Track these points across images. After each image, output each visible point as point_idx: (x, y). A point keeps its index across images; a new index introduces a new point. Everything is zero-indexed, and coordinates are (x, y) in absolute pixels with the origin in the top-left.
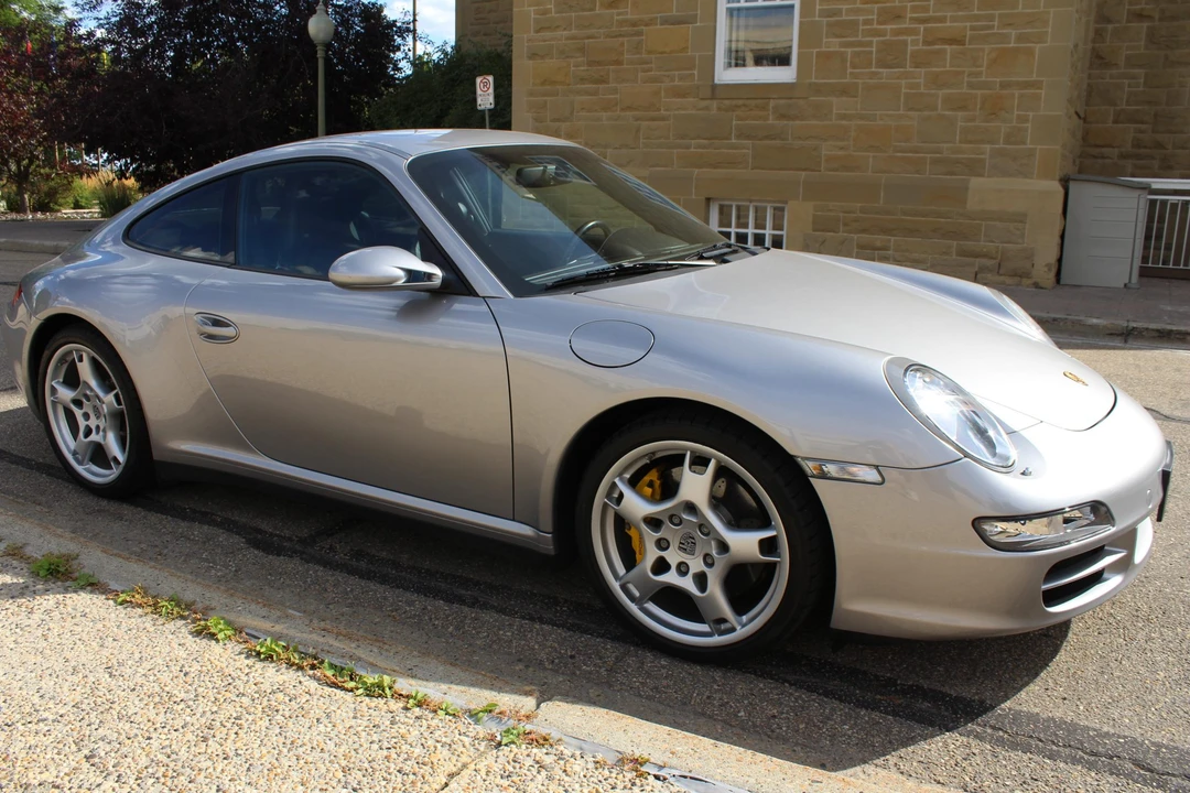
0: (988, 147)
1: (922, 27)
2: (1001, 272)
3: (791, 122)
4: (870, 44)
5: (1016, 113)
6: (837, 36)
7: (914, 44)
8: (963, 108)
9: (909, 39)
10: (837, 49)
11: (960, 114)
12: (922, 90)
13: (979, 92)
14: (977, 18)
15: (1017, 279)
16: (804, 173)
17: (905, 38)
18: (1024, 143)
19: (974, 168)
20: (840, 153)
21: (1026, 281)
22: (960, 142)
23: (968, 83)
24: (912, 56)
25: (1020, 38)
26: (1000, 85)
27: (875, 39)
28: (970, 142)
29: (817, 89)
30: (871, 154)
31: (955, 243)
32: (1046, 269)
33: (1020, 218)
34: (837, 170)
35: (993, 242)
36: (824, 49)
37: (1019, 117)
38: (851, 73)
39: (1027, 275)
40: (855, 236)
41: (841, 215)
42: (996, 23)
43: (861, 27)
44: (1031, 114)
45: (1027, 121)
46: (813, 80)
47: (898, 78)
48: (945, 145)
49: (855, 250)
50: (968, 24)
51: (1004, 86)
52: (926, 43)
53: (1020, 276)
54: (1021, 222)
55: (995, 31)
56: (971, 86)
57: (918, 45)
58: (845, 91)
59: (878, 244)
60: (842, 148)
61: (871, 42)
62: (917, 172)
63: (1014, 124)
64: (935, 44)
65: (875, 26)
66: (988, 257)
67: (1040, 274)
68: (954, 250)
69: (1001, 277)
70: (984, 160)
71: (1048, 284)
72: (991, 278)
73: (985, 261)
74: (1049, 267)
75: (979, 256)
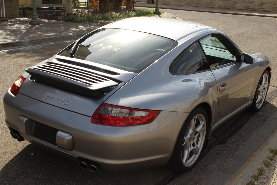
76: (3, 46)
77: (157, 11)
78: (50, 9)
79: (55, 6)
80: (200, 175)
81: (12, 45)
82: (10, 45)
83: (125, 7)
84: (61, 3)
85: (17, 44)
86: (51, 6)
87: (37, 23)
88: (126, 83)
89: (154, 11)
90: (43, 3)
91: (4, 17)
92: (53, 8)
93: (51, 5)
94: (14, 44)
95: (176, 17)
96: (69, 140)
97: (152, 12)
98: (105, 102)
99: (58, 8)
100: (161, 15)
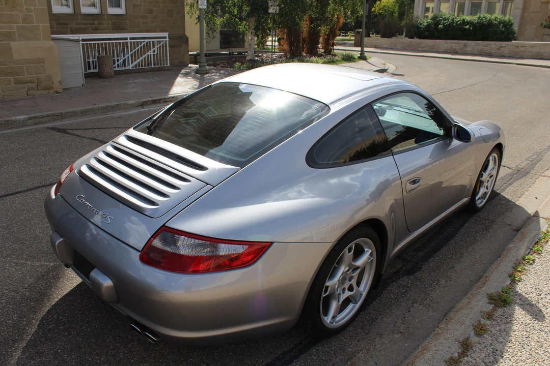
0: (15, 25)
2: (39, 88)
5: (25, 7)
15: (48, 90)
19: (10, 36)
21: (51, 91)
28: (4, 23)
31: (12, 78)
32: (59, 84)
33: (41, 61)
35: (31, 74)
37: (27, 9)
44: (33, 8)
45: (31, 11)
53: (49, 89)
54: (43, 63)
63: (26, 13)
66: (32, 82)
67: (57, 86)
68: (13, 82)
69: (40, 91)
70: (14, 32)
71: (61, 90)
72: (35, 92)
73: (30, 85)
74: (60, 82)
75: (27, 83)
76: (151, 102)
77: (362, 56)
78: (229, 54)
79: (236, 51)
80: (358, 341)
81: (163, 100)
82: (161, 101)
83: (323, 51)
84: (244, 47)
85: (170, 100)
86: (231, 51)
87: (205, 72)
88: (214, 187)
89: (359, 55)
90: (221, 48)
91: (169, 65)
92: (233, 53)
93: (231, 49)
94: (165, 100)
95: (387, 63)
96: (108, 288)
97: (356, 57)
98: (166, 225)
99: (240, 53)
100: (368, 60)
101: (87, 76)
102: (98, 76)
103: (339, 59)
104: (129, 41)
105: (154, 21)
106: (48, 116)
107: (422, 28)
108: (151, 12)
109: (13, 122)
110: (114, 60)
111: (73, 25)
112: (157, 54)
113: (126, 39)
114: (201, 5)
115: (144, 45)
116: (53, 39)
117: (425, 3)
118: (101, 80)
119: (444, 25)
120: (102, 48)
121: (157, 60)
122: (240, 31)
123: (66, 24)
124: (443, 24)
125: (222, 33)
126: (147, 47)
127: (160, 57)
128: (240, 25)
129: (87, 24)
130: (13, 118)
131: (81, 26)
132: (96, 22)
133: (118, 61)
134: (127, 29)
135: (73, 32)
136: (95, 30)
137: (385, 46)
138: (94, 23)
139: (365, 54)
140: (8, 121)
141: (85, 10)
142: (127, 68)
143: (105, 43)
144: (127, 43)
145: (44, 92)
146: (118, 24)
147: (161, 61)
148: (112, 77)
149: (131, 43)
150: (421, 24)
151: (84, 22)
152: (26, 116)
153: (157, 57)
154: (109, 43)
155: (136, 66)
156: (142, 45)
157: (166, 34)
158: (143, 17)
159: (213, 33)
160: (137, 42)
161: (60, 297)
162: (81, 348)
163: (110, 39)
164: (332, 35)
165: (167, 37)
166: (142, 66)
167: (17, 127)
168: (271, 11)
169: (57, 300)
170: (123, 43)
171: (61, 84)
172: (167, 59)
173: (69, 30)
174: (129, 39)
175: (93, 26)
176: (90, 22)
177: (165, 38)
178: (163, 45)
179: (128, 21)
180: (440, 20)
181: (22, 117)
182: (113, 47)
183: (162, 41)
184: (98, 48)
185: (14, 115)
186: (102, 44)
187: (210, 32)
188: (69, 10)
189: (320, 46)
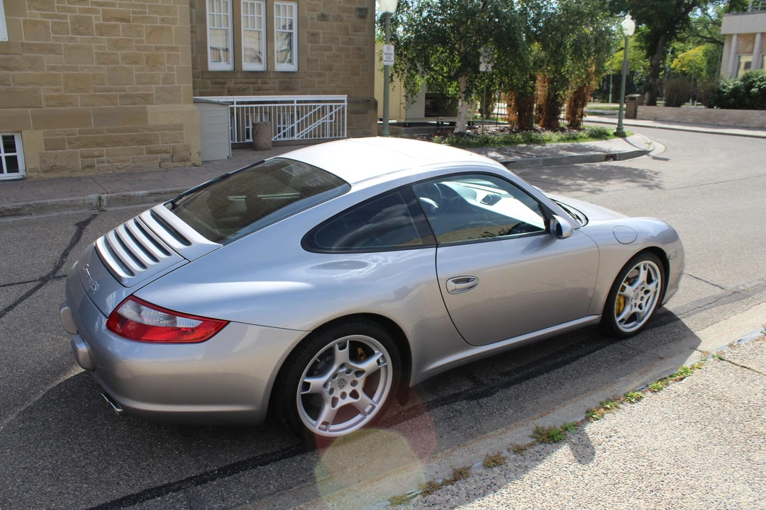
0: (154, 86)
1: (101, 8)
2: (174, 160)
3: (11, 72)
4: (65, 17)
5: (167, 66)
6: (38, 9)
7: (97, 19)
8: (135, 63)
9: (93, 16)
10: (40, 19)
11: (134, 66)
12: (107, 50)
13: (143, 53)
14: (135, 6)
15: (184, 163)
16: (29, 109)
17: (90, 15)
18: (174, 83)
19: (147, 99)
20: (56, 94)
21: (188, 164)
22: (137, 84)
23: (136, 47)
24: (96, 28)
25: (162, 20)
26: (156, 48)
27: (68, 14)
28: (143, 84)
29: (29, 48)
30: (79, 94)
31: (145, 146)
32: (198, 155)
33: (179, 127)
34: (55, 106)
35: (166, 143)
36: (28, 18)
37: (169, 68)
38: (53, 37)
39: (187, 160)
40: (79, 150)
41: (66, 137)
42: (147, 10)
43: (56, 5)
44: (175, 66)
45: (173, 70)
46: (24, 41)
47: (90, 42)
48: (128, 86)
49: (80, 160)
50: (130, 9)
51: (157, 49)
52: (105, 19)
53: (185, 161)
54: (181, 129)
55: (148, 15)
56: (138, 49)
57: (100, 20)
58: (52, 50)
59: (96, 153)
60: (57, 90)
61: (66, 16)
62: (112, 104)
63: (167, 72)
64: (111, 21)
65: (67, 5)
66: (165, 152)
67: (195, 158)
68: (145, 151)
69: (175, 163)
70: (152, 94)
71: (200, 163)
72: (169, 164)
73: (164, 155)
74: (199, 153)
75: (160, 153)
77: (619, 131)
78: (437, 125)
79: (446, 121)
83: (566, 122)
84: (456, 116)
86: (439, 121)
88: (190, 262)
89: (615, 131)
90: (426, 116)
92: (442, 123)
93: (440, 118)
95: (654, 142)
97: (611, 133)
98: (134, 294)
99: (453, 124)
100: (627, 138)
101: (235, 147)
102: (252, 147)
103: (585, 135)
104: (295, 104)
105: (333, 81)
106: (171, 192)
107: (725, 92)
108: (330, 68)
109: (131, 198)
110: (279, 128)
111: (231, 84)
112: (335, 121)
113: (292, 102)
114: (387, 61)
115: (319, 110)
116: (196, 102)
117: (740, 57)
118: (254, 152)
119: (760, 89)
120: (266, 113)
121: (335, 129)
122: (449, 94)
123: (222, 84)
124: (759, 86)
125: (428, 97)
126: (322, 112)
127: (339, 126)
128: (449, 87)
129: (247, 83)
130: (132, 193)
131: (241, 85)
132: (259, 81)
133: (284, 128)
134: (297, 90)
135: (230, 93)
136: (259, 91)
137: (668, 119)
138: (256, 81)
139: (624, 130)
140: (125, 196)
141: (248, 66)
142: (291, 139)
143: (270, 107)
144: (293, 107)
145: (179, 164)
146: (287, 83)
147: (339, 130)
148: (269, 149)
149: (298, 107)
150: (724, 87)
151: (246, 80)
152: (146, 192)
153: (335, 126)
154: (275, 107)
155: (306, 136)
156: (316, 109)
157: (344, 97)
158: (320, 75)
159: (412, 96)
160: (311, 106)
161: (76, 373)
162: (71, 420)
163: (275, 102)
164: (579, 101)
165: (346, 101)
166: (315, 136)
167: (135, 204)
168: (482, 68)
169: (72, 375)
170: (288, 107)
171: (200, 155)
172: (343, 130)
173: (226, 90)
174: (295, 102)
175: (256, 86)
176: (252, 80)
177: (343, 101)
178: (339, 110)
179: (299, 80)
180: (754, 82)
181: (141, 193)
182: (279, 111)
183: (339, 106)
184: (261, 112)
185: (134, 190)
186: (266, 107)
187: (409, 95)
188: (228, 67)
189: (562, 116)
